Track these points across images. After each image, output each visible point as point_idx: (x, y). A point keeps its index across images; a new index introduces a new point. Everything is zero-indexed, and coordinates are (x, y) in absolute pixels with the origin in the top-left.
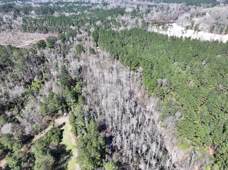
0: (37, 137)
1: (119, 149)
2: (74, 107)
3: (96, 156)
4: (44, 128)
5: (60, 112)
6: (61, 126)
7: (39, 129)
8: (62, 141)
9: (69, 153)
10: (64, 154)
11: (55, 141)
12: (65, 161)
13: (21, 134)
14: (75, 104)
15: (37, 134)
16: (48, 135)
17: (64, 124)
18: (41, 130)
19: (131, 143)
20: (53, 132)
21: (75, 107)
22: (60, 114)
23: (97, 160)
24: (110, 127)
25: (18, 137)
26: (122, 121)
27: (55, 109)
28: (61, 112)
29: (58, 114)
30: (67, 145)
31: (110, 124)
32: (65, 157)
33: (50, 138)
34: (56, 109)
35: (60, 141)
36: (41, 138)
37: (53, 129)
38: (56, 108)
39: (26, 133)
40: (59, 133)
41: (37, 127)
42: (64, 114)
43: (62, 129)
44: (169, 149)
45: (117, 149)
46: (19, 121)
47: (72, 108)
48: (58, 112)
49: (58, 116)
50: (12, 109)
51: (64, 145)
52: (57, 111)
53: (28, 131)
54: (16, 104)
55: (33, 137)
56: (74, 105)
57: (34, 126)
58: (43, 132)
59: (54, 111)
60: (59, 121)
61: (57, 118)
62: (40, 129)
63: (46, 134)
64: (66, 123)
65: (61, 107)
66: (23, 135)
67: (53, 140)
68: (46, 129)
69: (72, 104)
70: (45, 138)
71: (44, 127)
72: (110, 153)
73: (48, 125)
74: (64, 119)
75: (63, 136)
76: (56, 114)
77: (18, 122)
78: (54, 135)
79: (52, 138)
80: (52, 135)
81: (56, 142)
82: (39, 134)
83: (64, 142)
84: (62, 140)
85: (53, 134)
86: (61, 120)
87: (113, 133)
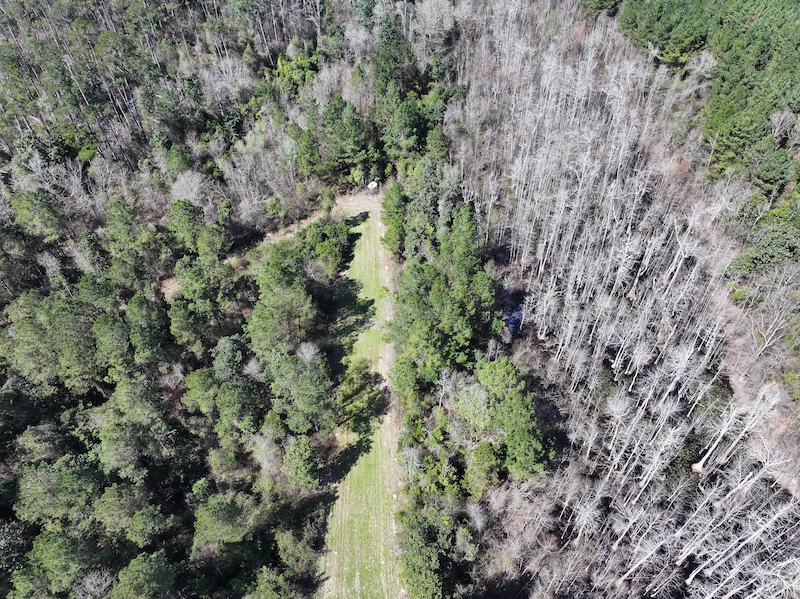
0: (272, 239)
1: (542, 337)
2: (407, 165)
3: (455, 330)
4: (298, 216)
5: (357, 174)
6: (354, 222)
7: (282, 214)
8: (348, 268)
9: (365, 309)
10: (350, 309)
11: (326, 260)
12: (348, 330)
13: (226, 214)
14: (413, 153)
15: (275, 230)
16: (308, 239)
17: (365, 216)
18: (288, 221)
19: (590, 327)
20: (326, 232)
21: (410, 167)
22: (356, 180)
23: (458, 344)
24: (525, 260)
25: (217, 222)
26: (578, 244)
27: (340, 160)
28: (361, 173)
29: (350, 178)
30: (363, 282)
31: (527, 249)
32: (352, 319)
33: (312, 249)
34: (347, 160)
35: (343, 266)
36: (284, 244)
37: (326, 221)
38: (347, 155)
39: (241, 217)
40: (343, 239)
41: (278, 206)
42: (369, 186)
43: (354, 230)
44: (740, 386)
45: (535, 335)
46: (225, 177)
47: (398, 169)
48: (349, 173)
49: (348, 188)
50: (208, 135)
51: (352, 282)
52: (346, 169)
53: (246, 211)
54: (221, 121)
55: (260, 236)
56: (409, 160)
57: (269, 201)
58: (292, 227)
59: (336, 164)
60: (350, 205)
61: (344, 193)
62: (286, 217)
63: (300, 235)
64: (370, 215)
65: (362, 155)
66: (231, 221)
67: (322, 255)
68: (302, 221)
69: (404, 152)
70: (298, 244)
71: (298, 211)
72: (507, 339)
73: (312, 211)
74: (366, 202)
75: (356, 252)
76: (342, 179)
77: (221, 179)
78: (326, 243)
79: (318, 249)
80: (319, 239)
81: (330, 266)
82: (282, 232)
83: (355, 271)
84: (351, 264)
85: (324, 237)
86: (355, 203)
87: (531, 283)
